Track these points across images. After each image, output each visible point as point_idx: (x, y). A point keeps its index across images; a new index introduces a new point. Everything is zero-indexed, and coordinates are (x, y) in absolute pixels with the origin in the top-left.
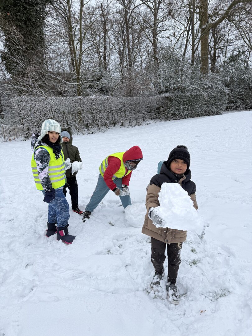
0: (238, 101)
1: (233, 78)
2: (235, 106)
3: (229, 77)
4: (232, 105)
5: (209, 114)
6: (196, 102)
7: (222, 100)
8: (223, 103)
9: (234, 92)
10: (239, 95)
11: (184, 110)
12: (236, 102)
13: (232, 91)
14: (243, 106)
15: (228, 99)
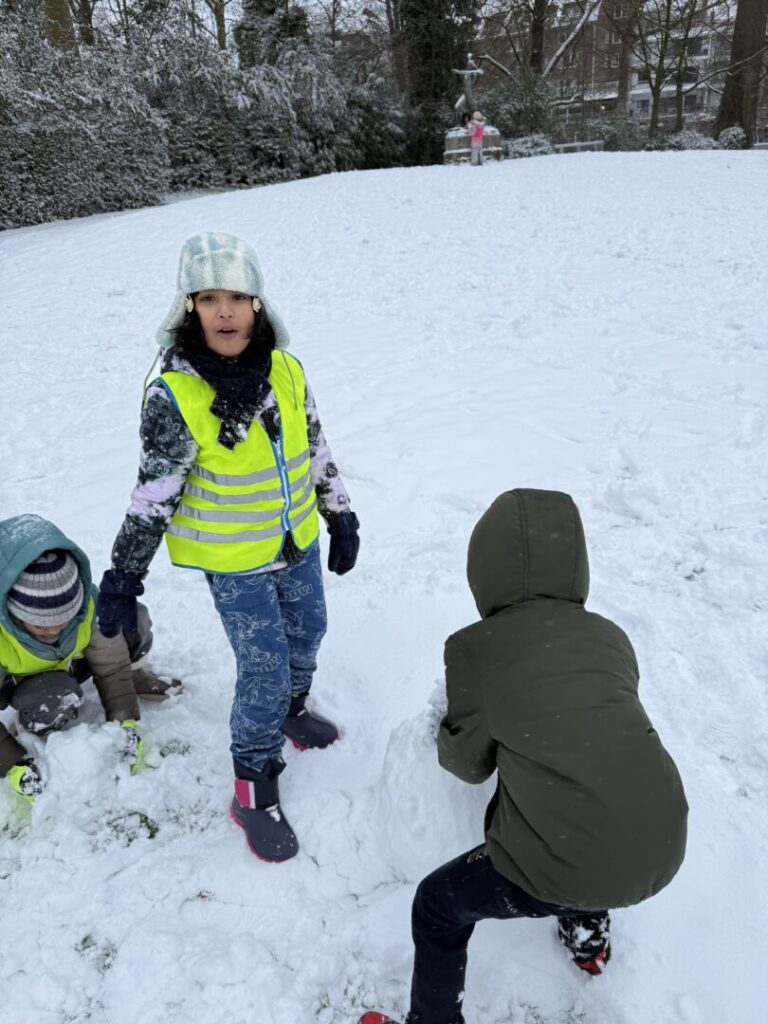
0: (200, 157)
1: (169, 74)
2: (197, 175)
3: (155, 70)
4: (185, 170)
5: (119, 203)
6: (62, 160)
7: (151, 153)
8: (157, 163)
9: (184, 126)
10: (201, 137)
12: (196, 161)
13: (175, 122)
14: (221, 175)
15: (170, 149)
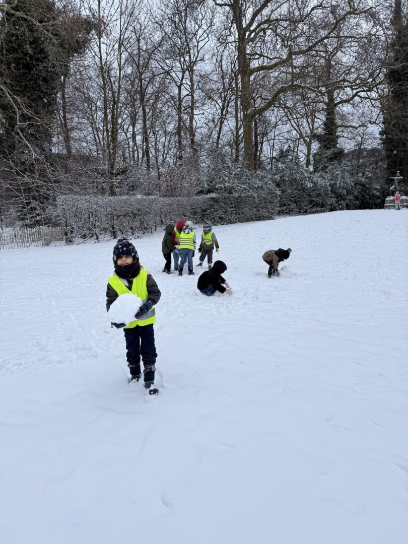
0: (291, 204)
1: (284, 177)
2: (288, 210)
3: (279, 175)
4: (284, 208)
5: (259, 218)
6: (245, 204)
7: (273, 202)
8: (274, 206)
9: (286, 194)
10: (293, 197)
11: (232, 213)
12: (289, 205)
13: (283, 192)
14: (297, 210)
15: (280, 201)
